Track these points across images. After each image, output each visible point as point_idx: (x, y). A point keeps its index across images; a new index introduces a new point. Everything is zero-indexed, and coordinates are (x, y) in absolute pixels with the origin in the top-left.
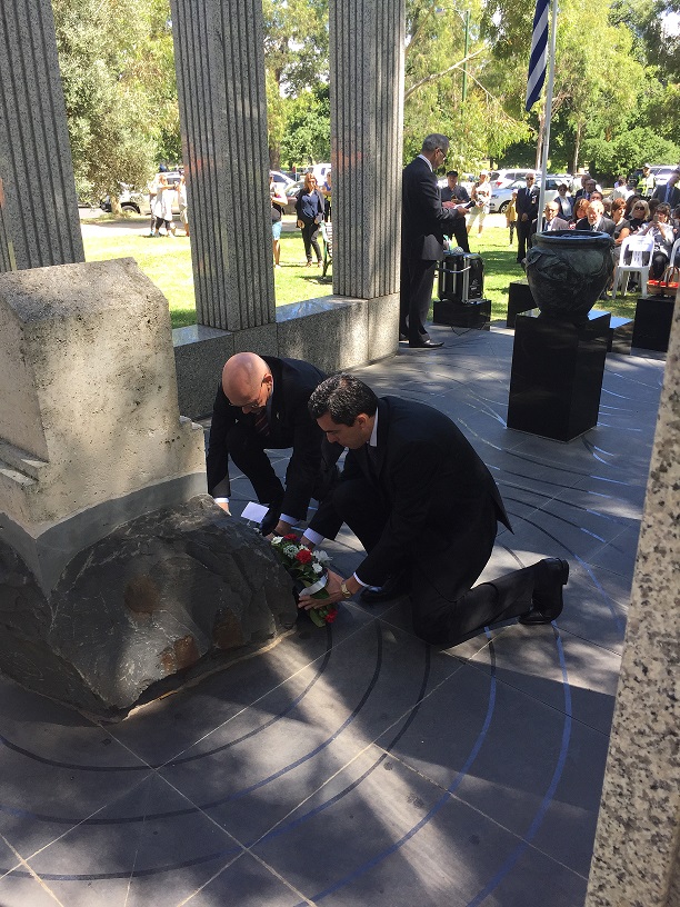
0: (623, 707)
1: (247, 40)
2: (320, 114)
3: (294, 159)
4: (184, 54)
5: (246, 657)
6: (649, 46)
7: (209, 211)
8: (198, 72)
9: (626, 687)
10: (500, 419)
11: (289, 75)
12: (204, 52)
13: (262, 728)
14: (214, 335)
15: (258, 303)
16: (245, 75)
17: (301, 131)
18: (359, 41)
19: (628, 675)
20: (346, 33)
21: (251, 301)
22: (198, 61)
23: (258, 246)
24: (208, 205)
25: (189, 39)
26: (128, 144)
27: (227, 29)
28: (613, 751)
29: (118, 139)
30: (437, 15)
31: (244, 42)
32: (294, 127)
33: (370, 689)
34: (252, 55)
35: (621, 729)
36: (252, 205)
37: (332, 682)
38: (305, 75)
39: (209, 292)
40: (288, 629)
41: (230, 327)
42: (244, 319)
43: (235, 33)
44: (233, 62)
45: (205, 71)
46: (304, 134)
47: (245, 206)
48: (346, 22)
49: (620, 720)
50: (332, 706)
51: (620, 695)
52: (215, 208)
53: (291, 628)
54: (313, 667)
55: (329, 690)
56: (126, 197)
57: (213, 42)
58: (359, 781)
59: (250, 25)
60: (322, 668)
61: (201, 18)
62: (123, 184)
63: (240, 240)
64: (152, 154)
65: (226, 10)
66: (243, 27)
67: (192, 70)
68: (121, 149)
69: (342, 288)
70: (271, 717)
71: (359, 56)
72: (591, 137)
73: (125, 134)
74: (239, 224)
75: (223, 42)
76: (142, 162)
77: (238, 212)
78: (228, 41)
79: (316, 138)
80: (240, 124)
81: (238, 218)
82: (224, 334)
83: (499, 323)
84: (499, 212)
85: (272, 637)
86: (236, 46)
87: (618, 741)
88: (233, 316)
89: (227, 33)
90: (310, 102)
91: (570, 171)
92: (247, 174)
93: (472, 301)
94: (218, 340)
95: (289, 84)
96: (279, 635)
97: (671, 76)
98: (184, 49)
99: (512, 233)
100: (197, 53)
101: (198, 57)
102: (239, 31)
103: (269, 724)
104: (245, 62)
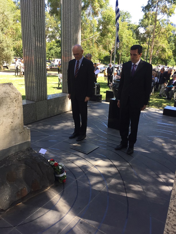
0: (169, 218)
1: (41, 28)
2: (57, 47)
3: (50, 57)
4: (24, 30)
5: (40, 193)
6: (136, 35)
7: (30, 70)
8: (28, 35)
9: (171, 212)
10: (106, 126)
11: (49, 37)
12: (30, 30)
13: (46, 213)
14: (30, 102)
15: (43, 94)
16: (40, 36)
17: (52, 51)
18: (70, 30)
19: (171, 209)
20: (66, 28)
21: (41, 93)
22: (28, 32)
23: (43, 80)
24: (30, 68)
25: (26, 26)
26: (6, 51)
27: (36, 25)
28: (166, 230)
29: (3, 50)
30: (87, 25)
31: (40, 28)
32: (50, 49)
33: (75, 200)
34: (42, 31)
35: (169, 224)
36: (42, 69)
37: (65, 199)
38: (53, 37)
39: (29, 91)
40: (52, 184)
41: (35, 100)
42: (39, 98)
43: (38, 26)
44: (37, 33)
45: (30, 34)
46: (53, 51)
47: (40, 69)
48: (66, 25)
49: (169, 221)
50: (65, 206)
51: (169, 214)
52: (32, 70)
53: (53, 184)
54: (59, 195)
55: (64, 201)
56: (5, 65)
57: (32, 28)
58: (73, 227)
59: (42, 24)
60: (62, 195)
61: (29, 21)
62: (5, 62)
63: (38, 78)
64: (13, 54)
65: (36, 20)
66: (40, 24)
67: (26, 34)
68: (4, 53)
69: (64, 91)
70: (48, 210)
71: (70, 33)
72: (123, 56)
73: (6, 49)
74: (38, 73)
75: (35, 28)
76: (10, 56)
77: (38, 71)
78: (36, 27)
79: (56, 52)
80: (39, 49)
81: (38, 72)
82: (33, 102)
83: (104, 101)
84: (102, 73)
85: (48, 186)
86: (38, 29)
87: (168, 227)
88: (36, 98)
89: (36, 26)
90: (54, 43)
91: (118, 64)
92: (40, 61)
93: (97, 95)
94: (32, 104)
95: (49, 39)
96: (50, 186)
97: (141, 42)
98: (24, 29)
99: (105, 78)
100: (28, 30)
101: (28, 31)
102: (39, 25)
103: (47, 212)
104: (40, 33)
